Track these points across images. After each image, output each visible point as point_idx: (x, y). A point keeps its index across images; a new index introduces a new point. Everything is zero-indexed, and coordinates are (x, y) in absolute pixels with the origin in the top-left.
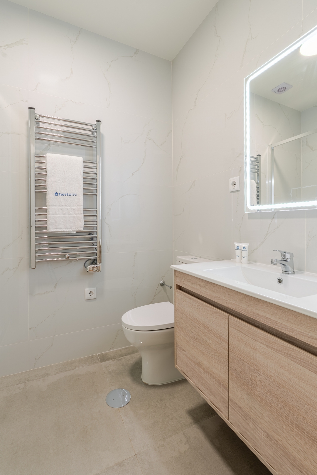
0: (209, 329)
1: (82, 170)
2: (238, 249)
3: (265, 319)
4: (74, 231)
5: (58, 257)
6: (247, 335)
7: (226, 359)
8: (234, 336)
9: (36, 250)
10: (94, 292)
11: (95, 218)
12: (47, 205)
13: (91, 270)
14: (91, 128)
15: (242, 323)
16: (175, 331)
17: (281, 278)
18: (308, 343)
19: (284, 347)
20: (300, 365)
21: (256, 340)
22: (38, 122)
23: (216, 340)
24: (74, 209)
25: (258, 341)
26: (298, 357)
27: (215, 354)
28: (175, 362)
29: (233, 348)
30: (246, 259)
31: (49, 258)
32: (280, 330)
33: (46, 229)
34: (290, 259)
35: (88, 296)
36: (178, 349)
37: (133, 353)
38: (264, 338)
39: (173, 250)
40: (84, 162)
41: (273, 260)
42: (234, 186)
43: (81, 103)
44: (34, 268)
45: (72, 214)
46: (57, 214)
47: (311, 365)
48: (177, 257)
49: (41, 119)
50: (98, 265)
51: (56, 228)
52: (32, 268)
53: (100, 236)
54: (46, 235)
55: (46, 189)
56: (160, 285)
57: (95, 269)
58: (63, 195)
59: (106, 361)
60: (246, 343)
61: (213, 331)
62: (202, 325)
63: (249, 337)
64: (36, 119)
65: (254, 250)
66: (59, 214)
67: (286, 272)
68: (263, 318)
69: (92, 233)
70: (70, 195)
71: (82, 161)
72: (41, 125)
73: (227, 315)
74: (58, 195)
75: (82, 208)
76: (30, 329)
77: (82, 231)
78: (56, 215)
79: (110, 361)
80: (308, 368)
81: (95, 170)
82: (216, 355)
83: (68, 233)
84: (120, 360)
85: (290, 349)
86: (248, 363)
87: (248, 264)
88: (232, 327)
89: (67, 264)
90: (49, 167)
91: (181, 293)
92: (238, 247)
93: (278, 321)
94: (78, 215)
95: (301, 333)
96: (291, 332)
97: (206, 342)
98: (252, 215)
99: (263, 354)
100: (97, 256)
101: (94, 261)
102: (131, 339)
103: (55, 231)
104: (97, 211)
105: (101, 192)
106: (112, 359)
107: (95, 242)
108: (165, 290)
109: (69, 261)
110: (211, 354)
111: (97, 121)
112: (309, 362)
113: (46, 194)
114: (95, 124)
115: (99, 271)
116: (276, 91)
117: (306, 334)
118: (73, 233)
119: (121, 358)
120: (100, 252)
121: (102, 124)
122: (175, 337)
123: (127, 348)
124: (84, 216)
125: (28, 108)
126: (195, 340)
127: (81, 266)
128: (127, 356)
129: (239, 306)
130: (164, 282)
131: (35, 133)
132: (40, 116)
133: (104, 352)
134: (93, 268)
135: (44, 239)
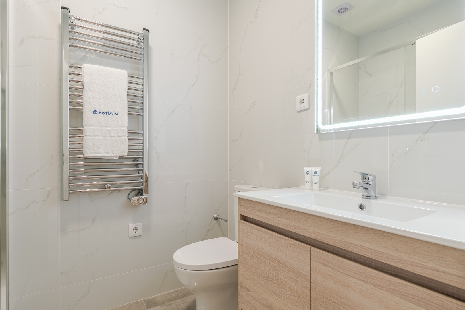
0: (284, 265)
1: (126, 85)
2: (308, 174)
3: (362, 249)
4: (116, 156)
5: (96, 188)
6: (336, 270)
7: (307, 300)
8: (317, 272)
9: (69, 179)
10: (139, 228)
11: (141, 141)
12: (83, 125)
13: (137, 202)
14: (137, 37)
15: (329, 256)
16: (238, 269)
17: (363, 204)
18: (425, 275)
19: (390, 283)
20: (414, 304)
21: (349, 275)
22: (73, 26)
23: (294, 277)
24: (117, 131)
25: (352, 277)
26: (409, 294)
27: (292, 294)
28: (239, 305)
29: (316, 286)
30: (318, 185)
31: (86, 188)
32: (383, 261)
33: (82, 153)
34: (373, 182)
35: (132, 233)
36: (242, 290)
37: (184, 296)
38: (361, 272)
39: (228, 180)
40: (129, 76)
41: (356, 183)
42: (302, 104)
43: (125, 8)
44: (67, 201)
45: (114, 137)
46: (95, 136)
47: (429, 303)
48: (235, 186)
49: (77, 23)
50: (144, 197)
51: (94, 153)
52: (64, 200)
53: (147, 163)
54: (81, 160)
55: (82, 106)
56: (213, 219)
57: (141, 201)
58: (103, 113)
59: (153, 307)
60: (335, 279)
61: (289, 267)
62: (274, 260)
63: (339, 271)
64: (70, 22)
65: (325, 175)
66: (99, 136)
67: (368, 197)
68: (359, 248)
69: (138, 159)
70: (111, 113)
71: (127, 75)
72: (77, 29)
73: (309, 247)
74: (97, 113)
75: (126, 129)
76: (61, 273)
77: (125, 156)
78: (94, 138)
79: (159, 307)
80: (425, 306)
81: (141, 87)
82: (293, 296)
83: (108, 158)
84: (169, 305)
85: (399, 285)
86: (337, 303)
87: (319, 190)
88: (315, 261)
89: (107, 196)
90: (86, 79)
91: (247, 224)
92: (308, 171)
93: (381, 251)
94: (122, 138)
95: (415, 264)
96: (400, 263)
97: (280, 280)
98: (323, 136)
99: (359, 291)
100: (143, 185)
101: (139, 192)
102: (185, 281)
103: (93, 156)
104: (143, 134)
105: (148, 112)
106: (160, 305)
107: (140, 170)
108: (219, 225)
109: (111, 192)
110: (287, 294)
111: (145, 29)
112: (426, 299)
113: (82, 112)
114: (142, 33)
115: (145, 203)
116: (337, 12)
117: (422, 265)
118: (114, 158)
119: (170, 303)
120: (146, 181)
121: (151, 34)
122: (239, 276)
123: (177, 291)
124: (129, 139)
125: (60, 8)
126: (264, 278)
127: (123, 198)
128: (178, 301)
129: (325, 235)
130: (218, 216)
131: (70, 39)
132: (76, 19)
133: (151, 297)
134: (138, 200)
135: (79, 166)
